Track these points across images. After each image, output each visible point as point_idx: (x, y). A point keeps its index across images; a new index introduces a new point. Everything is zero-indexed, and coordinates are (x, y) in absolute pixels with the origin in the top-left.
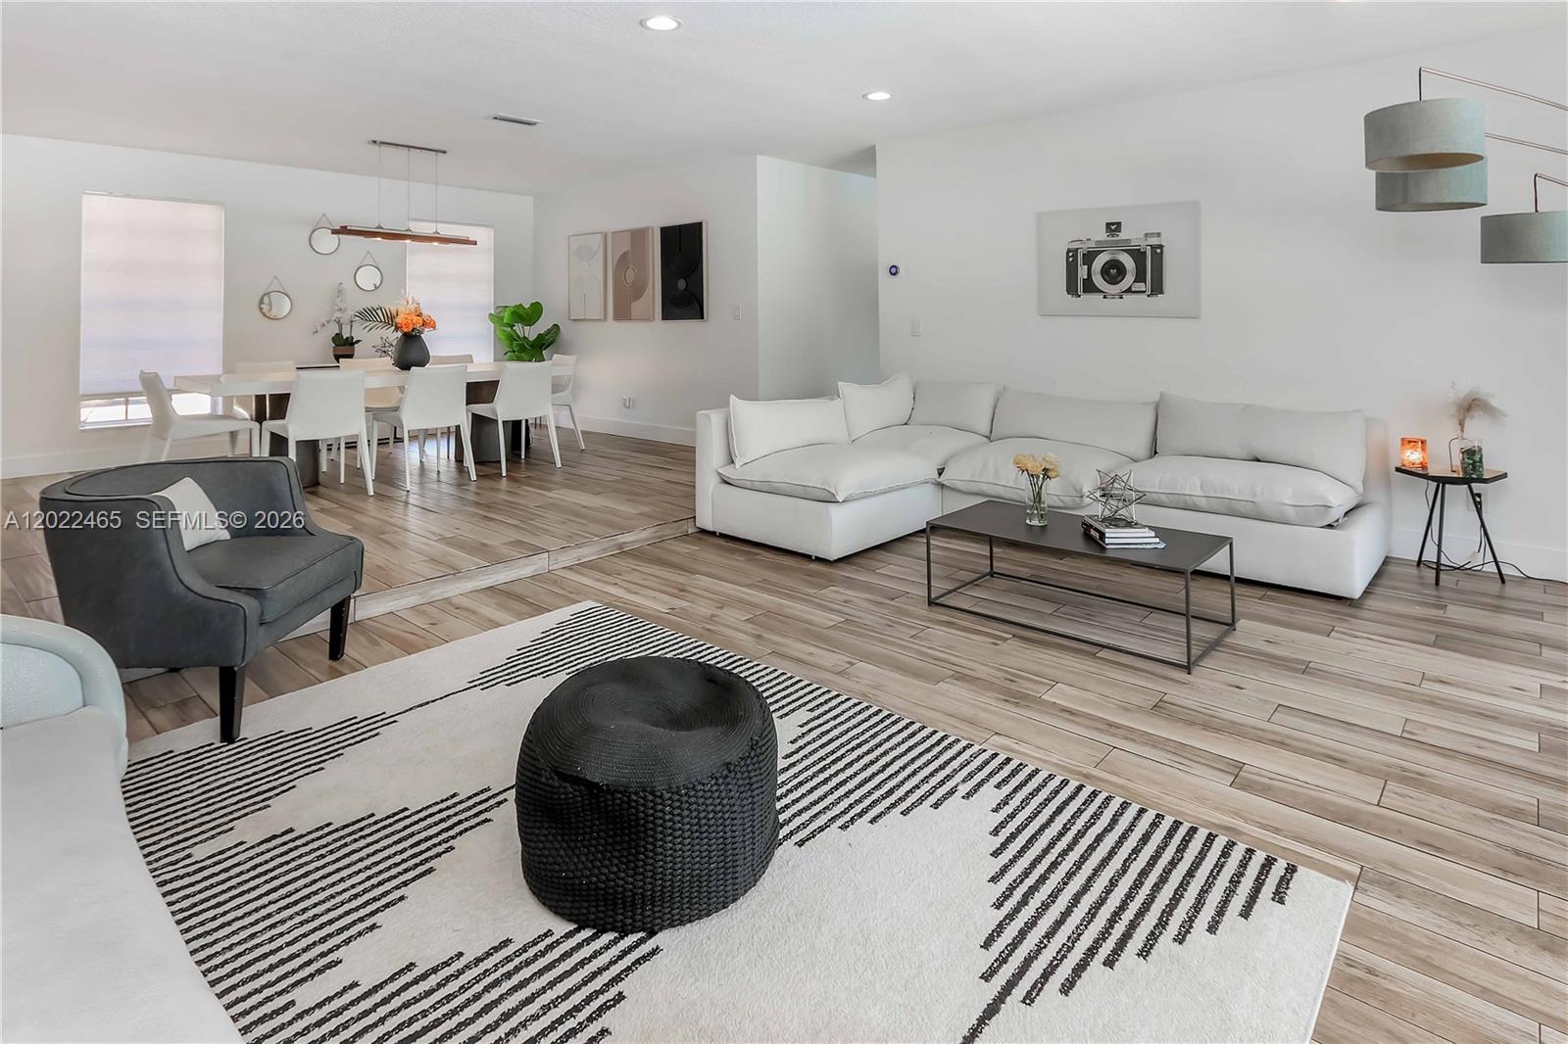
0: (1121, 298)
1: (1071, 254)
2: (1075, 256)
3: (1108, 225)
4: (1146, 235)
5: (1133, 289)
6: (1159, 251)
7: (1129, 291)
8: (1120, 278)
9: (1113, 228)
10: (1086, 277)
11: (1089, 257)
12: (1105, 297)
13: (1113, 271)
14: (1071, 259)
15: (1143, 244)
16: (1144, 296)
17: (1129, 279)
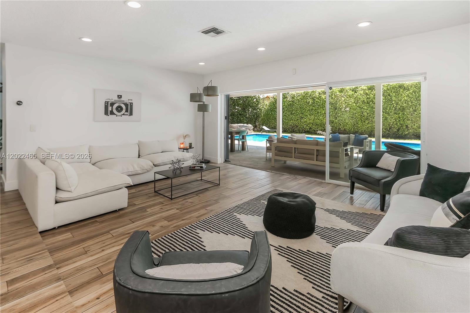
0: (121, 116)
1: (106, 103)
2: (108, 104)
3: (118, 96)
4: (129, 100)
5: (125, 114)
6: (132, 104)
7: (124, 114)
8: (121, 111)
9: (120, 97)
10: (111, 110)
11: (112, 104)
12: (117, 116)
13: (119, 109)
14: (106, 104)
15: (128, 102)
16: (128, 116)
17: (124, 111)
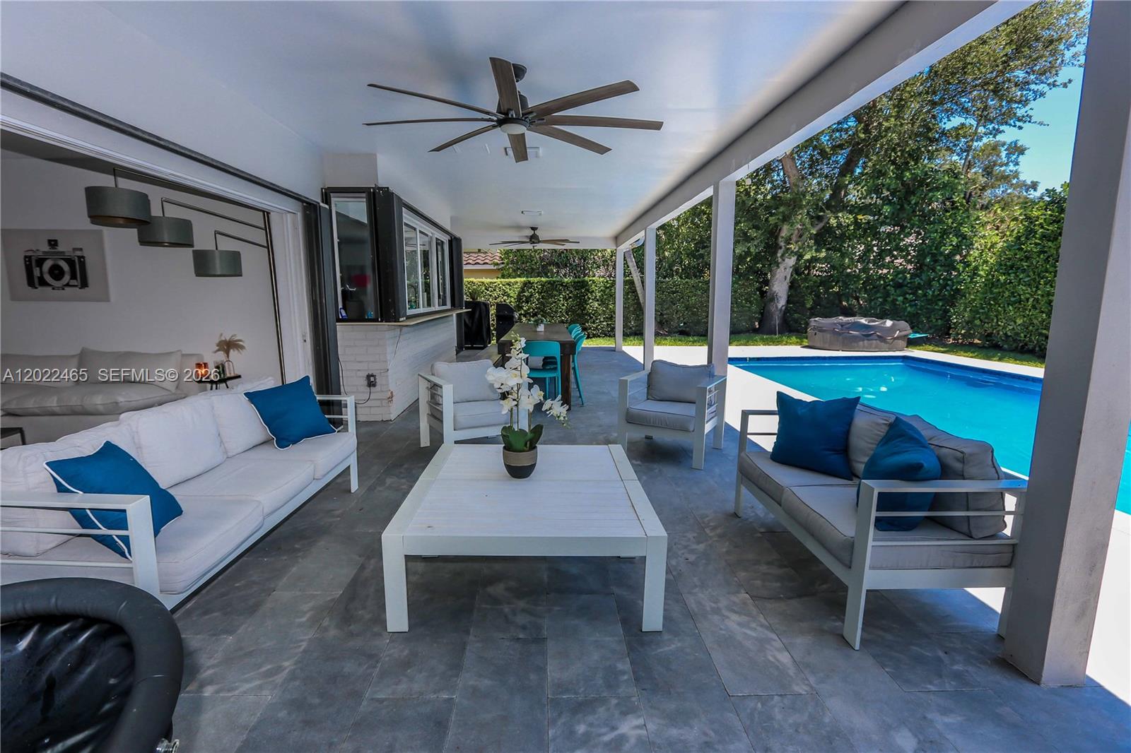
0: (64, 290)
1: (27, 260)
2: (30, 261)
3: (49, 241)
4: (74, 249)
5: (70, 284)
6: (82, 260)
8: (61, 276)
9: (53, 243)
10: (39, 275)
12: (53, 289)
13: (57, 272)
14: (28, 263)
15: (73, 255)
16: (77, 289)
17: (67, 278)
